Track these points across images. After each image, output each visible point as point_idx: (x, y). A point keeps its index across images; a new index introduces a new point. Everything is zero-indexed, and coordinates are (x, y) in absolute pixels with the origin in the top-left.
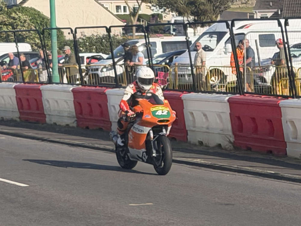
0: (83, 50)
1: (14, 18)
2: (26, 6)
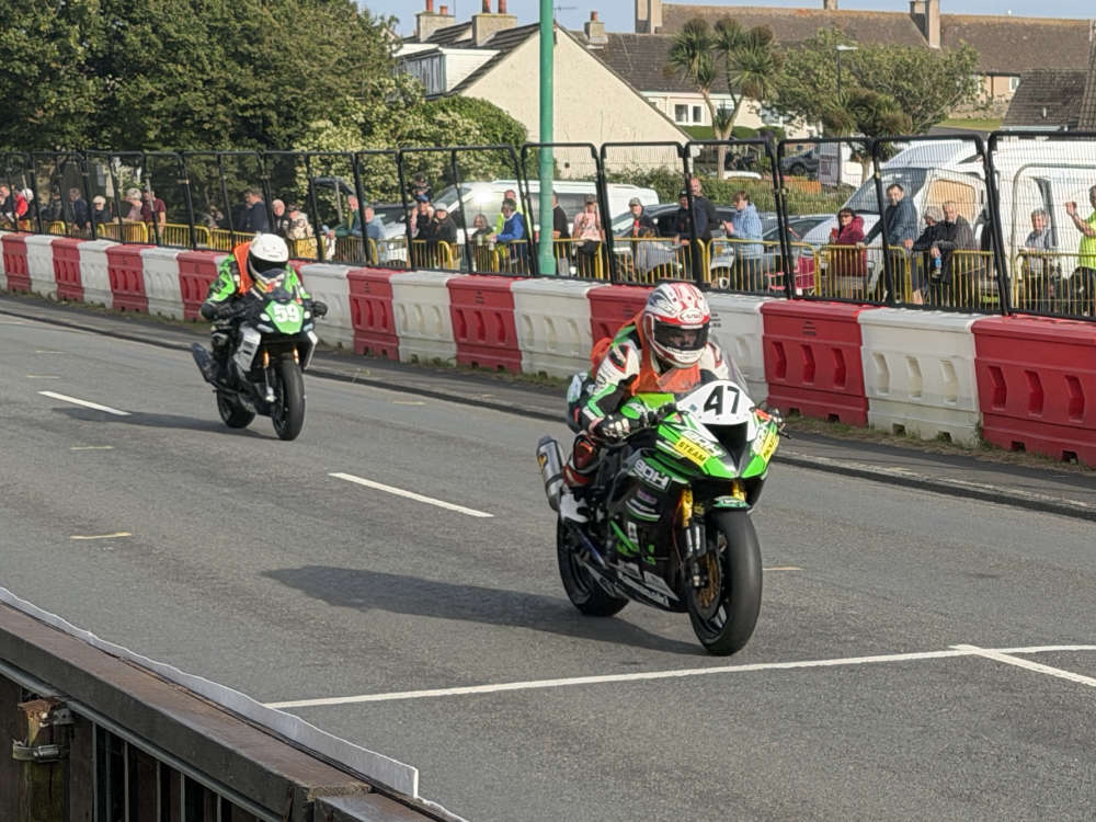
1: (441, 124)
2: (471, 97)
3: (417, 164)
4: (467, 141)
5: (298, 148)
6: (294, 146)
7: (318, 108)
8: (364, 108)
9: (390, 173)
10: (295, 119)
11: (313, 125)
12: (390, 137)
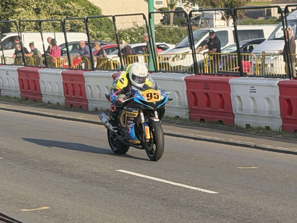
0: (136, 40)
1: (68, 8)
3: (59, 25)
4: (78, 15)
5: (11, 19)
6: (9, 19)
7: (18, 3)
8: (36, 3)
9: (49, 29)
10: (8, 8)
11: (16, 10)
12: (47, 14)
